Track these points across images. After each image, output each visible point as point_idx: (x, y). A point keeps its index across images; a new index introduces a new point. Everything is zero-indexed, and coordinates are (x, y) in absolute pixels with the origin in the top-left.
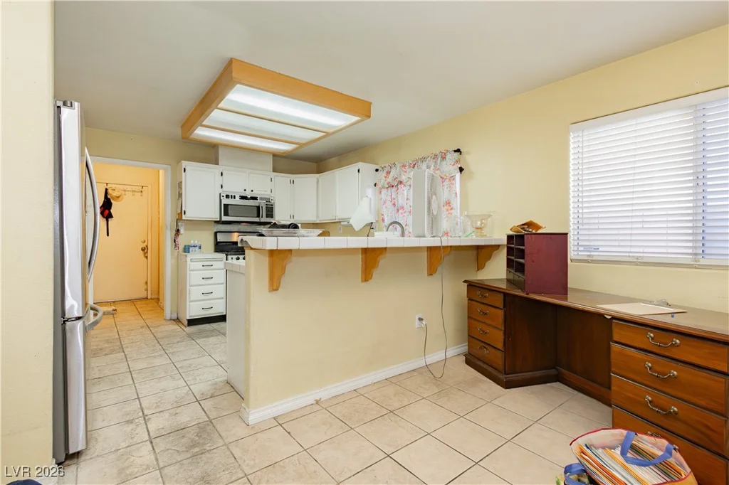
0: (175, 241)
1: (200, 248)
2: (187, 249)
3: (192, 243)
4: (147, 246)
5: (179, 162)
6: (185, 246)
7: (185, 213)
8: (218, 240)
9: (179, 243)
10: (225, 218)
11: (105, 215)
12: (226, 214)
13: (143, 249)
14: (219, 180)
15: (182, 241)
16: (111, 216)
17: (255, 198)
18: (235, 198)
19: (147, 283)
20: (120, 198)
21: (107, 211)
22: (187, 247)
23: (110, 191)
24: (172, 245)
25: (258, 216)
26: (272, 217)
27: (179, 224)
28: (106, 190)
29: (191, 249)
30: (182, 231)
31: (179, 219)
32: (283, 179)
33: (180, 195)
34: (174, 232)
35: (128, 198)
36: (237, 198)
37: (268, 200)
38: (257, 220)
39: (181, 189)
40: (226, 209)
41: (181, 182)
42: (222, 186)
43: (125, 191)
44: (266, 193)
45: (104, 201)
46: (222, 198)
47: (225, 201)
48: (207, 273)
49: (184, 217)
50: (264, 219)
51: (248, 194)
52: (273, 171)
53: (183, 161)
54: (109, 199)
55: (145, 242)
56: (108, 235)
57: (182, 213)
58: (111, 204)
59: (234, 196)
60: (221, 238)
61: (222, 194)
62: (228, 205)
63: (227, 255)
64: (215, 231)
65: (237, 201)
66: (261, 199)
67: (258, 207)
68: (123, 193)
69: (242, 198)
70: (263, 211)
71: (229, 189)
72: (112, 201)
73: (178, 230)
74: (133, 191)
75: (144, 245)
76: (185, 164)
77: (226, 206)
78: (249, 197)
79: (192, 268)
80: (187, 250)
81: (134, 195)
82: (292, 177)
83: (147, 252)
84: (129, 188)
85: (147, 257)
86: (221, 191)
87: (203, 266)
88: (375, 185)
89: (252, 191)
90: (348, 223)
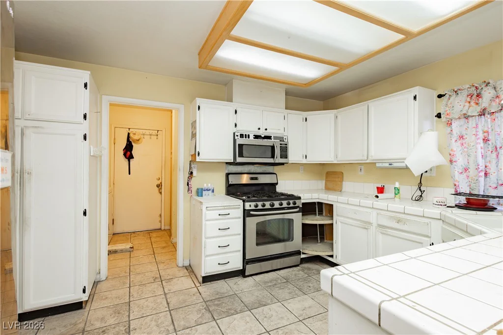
0: (188, 185)
1: (213, 191)
2: (200, 192)
3: (205, 186)
4: (161, 183)
5: (192, 99)
6: (198, 189)
7: (199, 154)
8: (230, 183)
9: (193, 186)
10: (239, 160)
11: (128, 156)
12: (241, 155)
13: (158, 186)
14: (233, 119)
15: (195, 184)
16: (132, 157)
17: (269, 138)
18: (249, 138)
19: (160, 215)
20: (140, 141)
21: (129, 153)
22: (199, 191)
23: (131, 135)
24: (184, 188)
25: (273, 156)
26: (287, 158)
27: (192, 166)
28: (129, 134)
29: (204, 193)
30: (195, 174)
31: (193, 161)
32: (296, 117)
33: (194, 135)
34: (187, 175)
35: (146, 140)
36: (252, 137)
37: (281, 139)
38: (271, 161)
39: (195, 128)
40: (240, 150)
41: (195, 121)
42: (236, 125)
43: (144, 134)
44: (279, 132)
45: (127, 144)
46: (236, 137)
47: (240, 141)
48: (223, 223)
49: (198, 159)
50: (279, 160)
51: (262, 133)
52: (286, 109)
53: (197, 98)
54: (131, 142)
55: (159, 179)
56: (130, 174)
57: (195, 154)
58: (132, 146)
59: (249, 135)
60: (233, 180)
61: (236, 134)
62: (242, 145)
63: (244, 201)
64: (227, 172)
65: (252, 140)
66: (275, 138)
67: (273, 148)
68: (142, 136)
69: (256, 137)
70: (277, 152)
71: (243, 128)
72: (133, 144)
73: (192, 173)
74: (151, 135)
75: (159, 182)
76: (199, 101)
77: (241, 146)
78: (263, 136)
79: (208, 218)
80: (200, 194)
81: (150, 138)
82: (305, 114)
83: (161, 188)
84: (147, 132)
85: (161, 193)
86: (235, 130)
87: (219, 215)
88: (439, 116)
89: (266, 129)
90: (391, 164)
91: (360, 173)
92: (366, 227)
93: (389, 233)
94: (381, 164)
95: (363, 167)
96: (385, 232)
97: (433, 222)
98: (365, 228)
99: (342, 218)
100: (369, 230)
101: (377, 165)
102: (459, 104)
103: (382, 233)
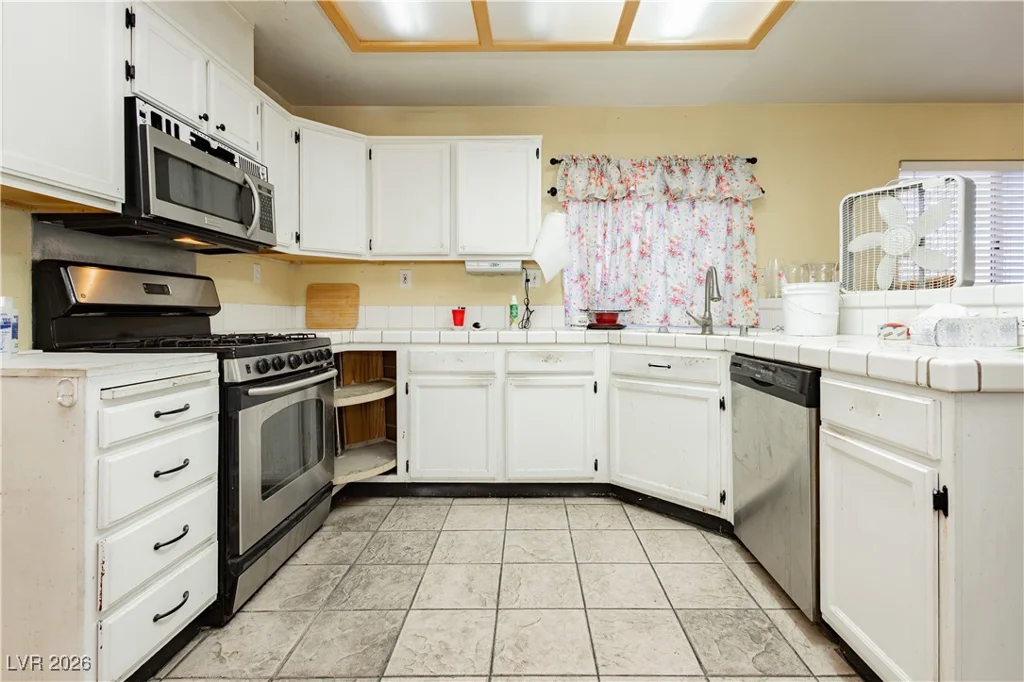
17: (228, 157)
18: (177, 135)
32: (278, 120)
36: (185, 136)
42: (130, 73)
46: (141, 120)
47: (154, 137)
50: (255, 233)
51: (212, 135)
52: (256, 84)
59: (176, 128)
61: (139, 106)
65: (187, 148)
66: (244, 162)
69: (200, 143)
71: (156, 95)
78: (214, 146)
82: (295, 122)
86: (129, 88)
87: (157, 415)
88: (553, 192)
89: (223, 128)
90: (495, 265)
91: (402, 285)
92: (484, 383)
93: (535, 383)
94: (475, 264)
95: (409, 274)
96: (523, 383)
97: (598, 349)
98: (481, 386)
99: (420, 377)
100: (490, 388)
101: (470, 266)
102: (579, 179)
103: (517, 386)
